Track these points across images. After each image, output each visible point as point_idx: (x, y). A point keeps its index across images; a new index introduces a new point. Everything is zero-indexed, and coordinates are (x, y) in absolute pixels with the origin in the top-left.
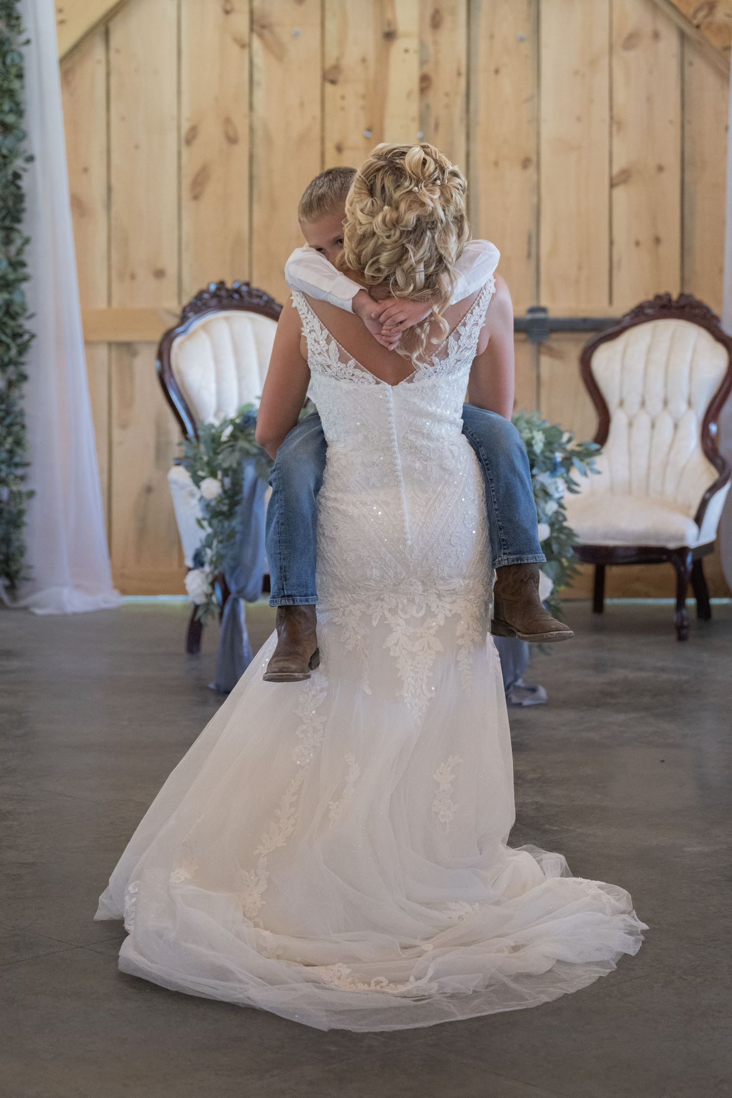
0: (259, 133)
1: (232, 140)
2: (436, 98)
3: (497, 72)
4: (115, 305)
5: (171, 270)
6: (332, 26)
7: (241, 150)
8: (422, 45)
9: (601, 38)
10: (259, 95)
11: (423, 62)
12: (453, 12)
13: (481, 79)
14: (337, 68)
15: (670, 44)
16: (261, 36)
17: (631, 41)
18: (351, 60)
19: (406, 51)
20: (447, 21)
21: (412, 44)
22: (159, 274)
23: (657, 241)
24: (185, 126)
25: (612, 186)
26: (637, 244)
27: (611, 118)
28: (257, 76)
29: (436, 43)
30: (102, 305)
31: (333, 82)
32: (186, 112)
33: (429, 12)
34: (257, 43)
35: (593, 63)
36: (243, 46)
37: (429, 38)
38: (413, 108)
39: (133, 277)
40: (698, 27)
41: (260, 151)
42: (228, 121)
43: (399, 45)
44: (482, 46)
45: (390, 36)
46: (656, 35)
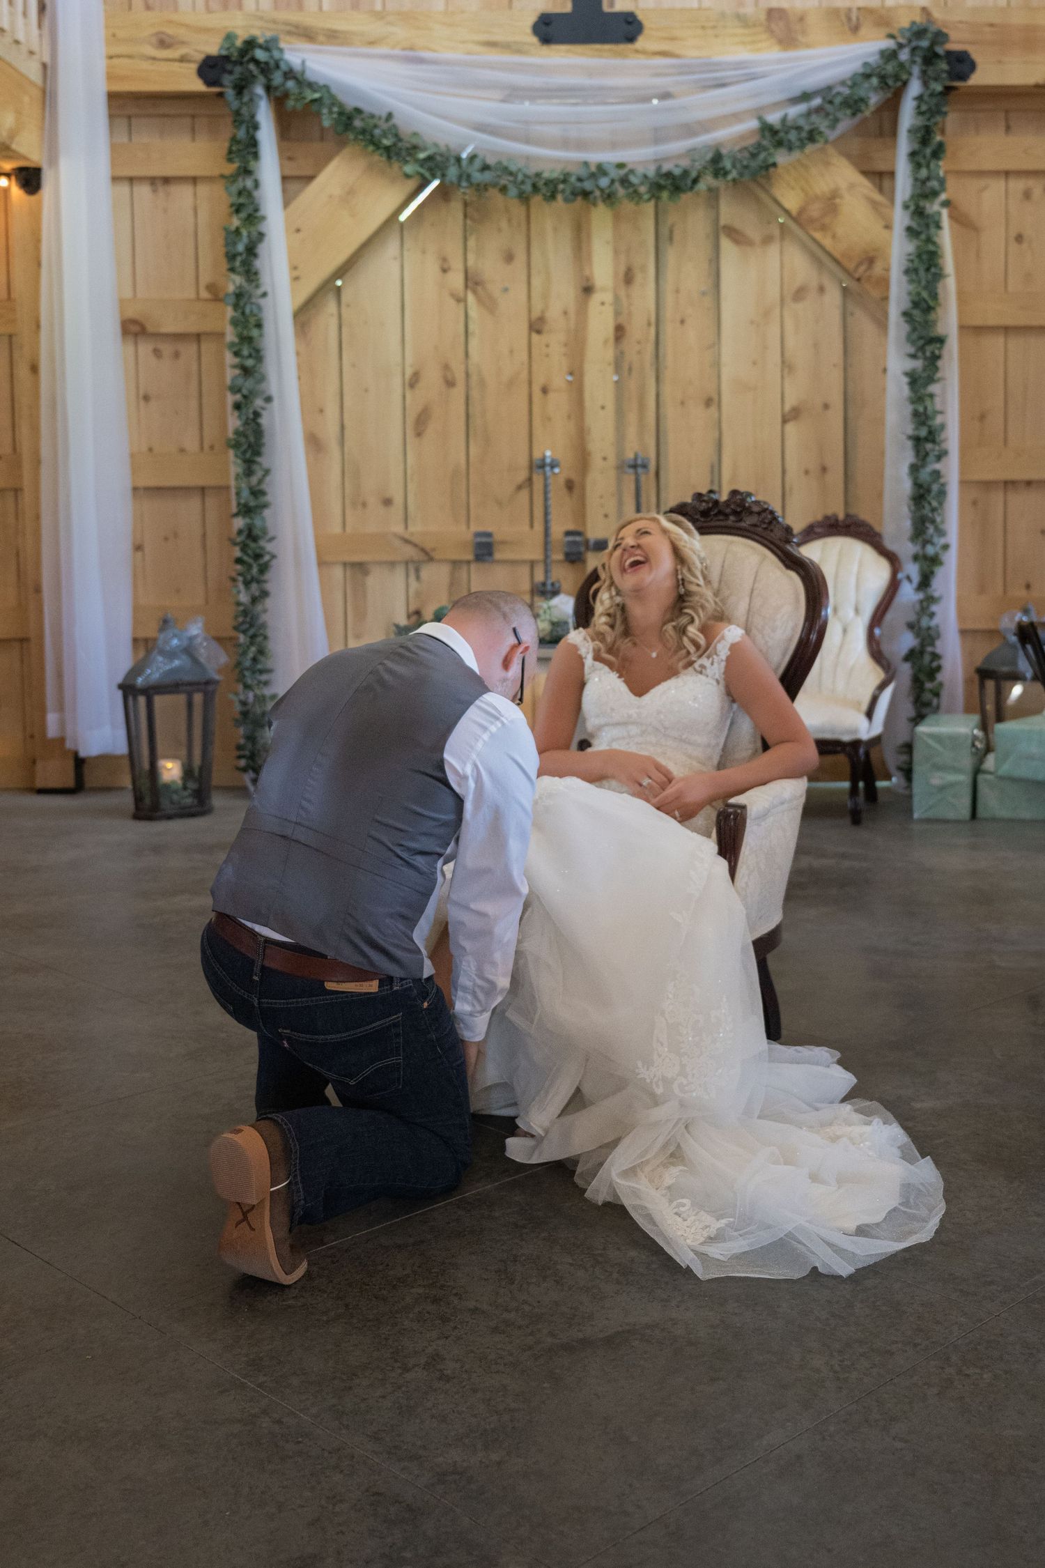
0: (474, 379)
1: (450, 383)
2: (630, 346)
3: (682, 322)
4: (349, 530)
5: (398, 500)
6: (536, 282)
7: (458, 392)
8: (617, 298)
9: (773, 292)
10: (474, 343)
11: (617, 313)
12: (643, 269)
13: (669, 329)
14: (541, 319)
15: (833, 297)
16: (475, 292)
17: (800, 294)
18: (554, 313)
19: (603, 304)
20: (639, 277)
21: (608, 297)
22: (388, 502)
23: (824, 469)
24: (409, 372)
25: (785, 421)
26: (807, 472)
27: (783, 362)
28: (471, 327)
29: (628, 296)
30: (337, 529)
31: (539, 332)
32: (409, 361)
33: (622, 269)
34: (471, 298)
35: (767, 314)
36: (458, 300)
37: (622, 293)
38: (610, 354)
39: (364, 505)
40: (859, 280)
41: (475, 394)
42: (446, 367)
43: (597, 298)
44: (669, 299)
45: (588, 290)
46: (821, 289)
